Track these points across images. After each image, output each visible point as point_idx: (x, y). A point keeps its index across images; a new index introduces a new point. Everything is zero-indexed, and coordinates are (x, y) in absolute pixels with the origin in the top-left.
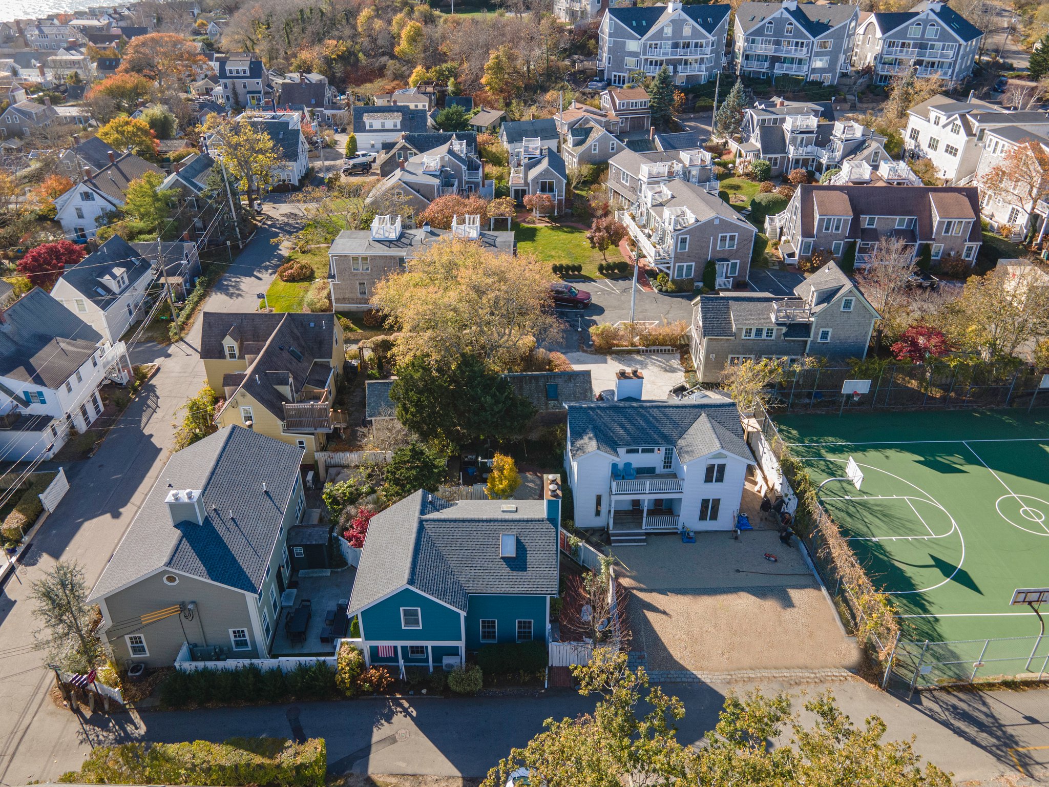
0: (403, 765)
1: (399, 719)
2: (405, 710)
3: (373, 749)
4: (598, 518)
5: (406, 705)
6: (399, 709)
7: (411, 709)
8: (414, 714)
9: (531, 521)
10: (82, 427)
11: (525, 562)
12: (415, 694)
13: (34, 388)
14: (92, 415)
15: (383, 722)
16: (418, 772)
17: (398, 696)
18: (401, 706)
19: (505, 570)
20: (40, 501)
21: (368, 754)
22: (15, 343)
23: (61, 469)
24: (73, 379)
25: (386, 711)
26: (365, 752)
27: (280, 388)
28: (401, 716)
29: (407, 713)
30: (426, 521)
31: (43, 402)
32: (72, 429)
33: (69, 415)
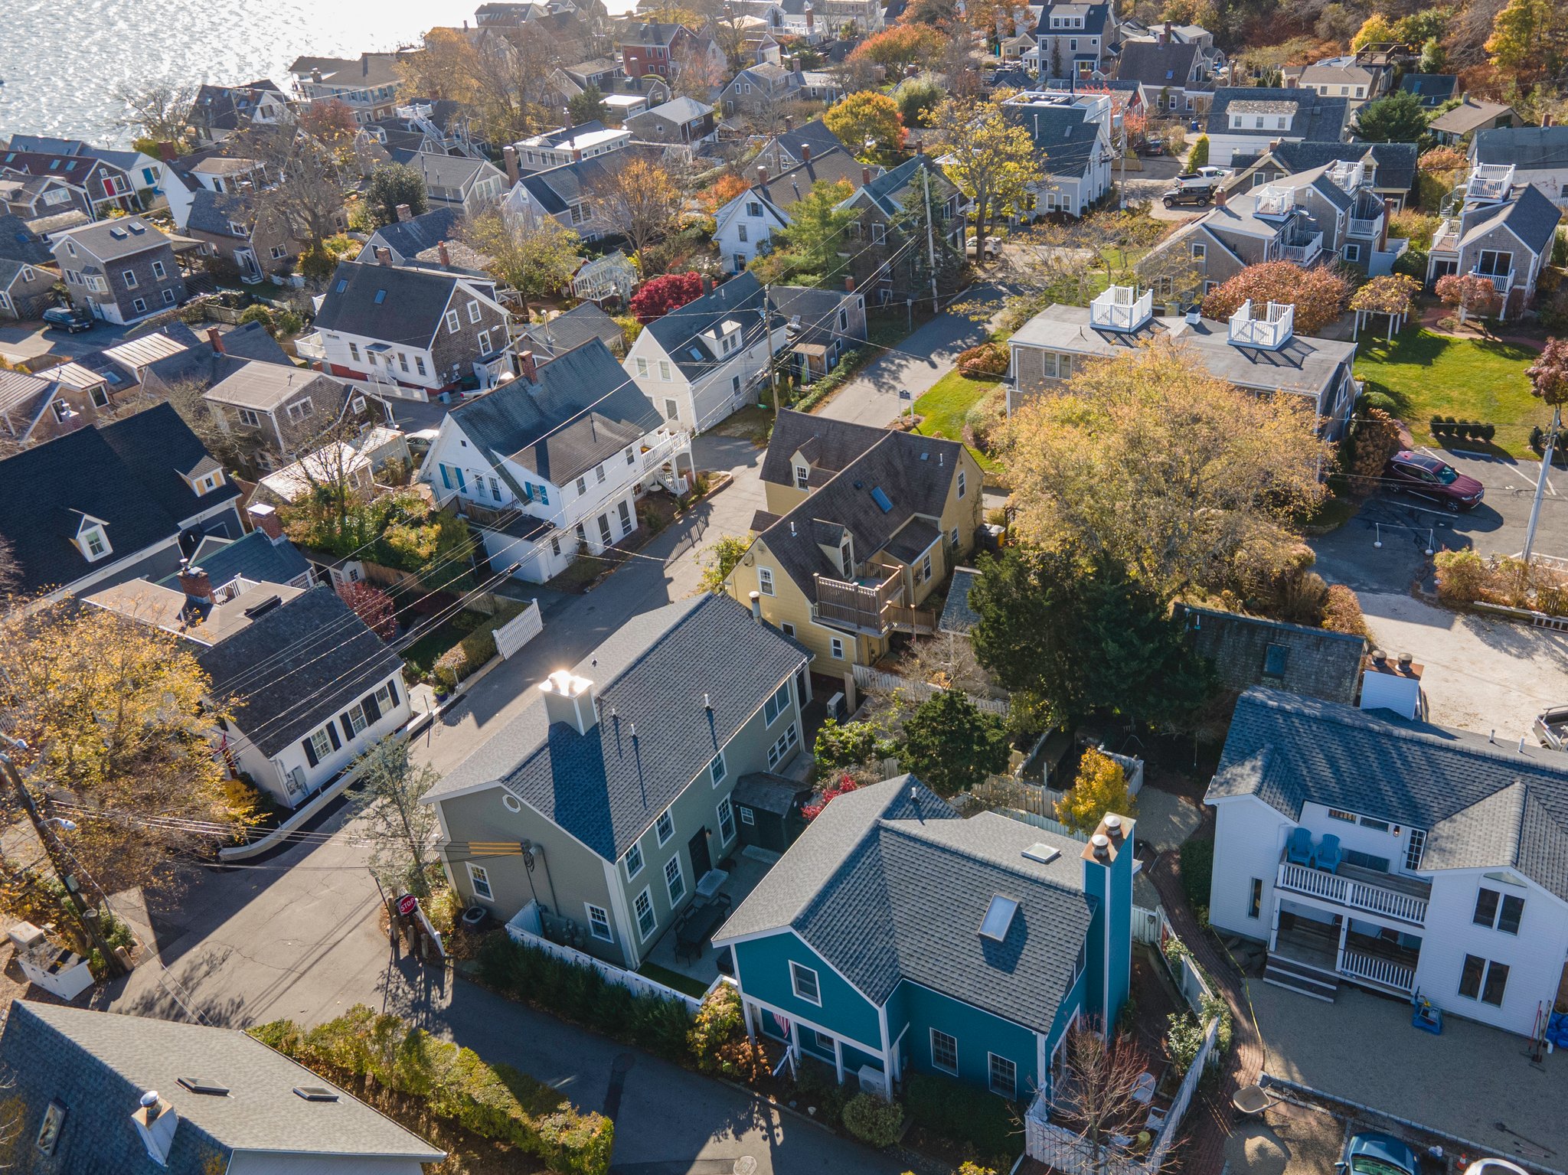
1: (754, 1136)
2: (770, 1128)
3: (697, 1167)
4: (1253, 921)
5: (776, 1119)
6: (762, 1123)
7: (779, 1131)
8: (779, 1140)
9: (1056, 888)
10: (597, 545)
11: (1016, 958)
12: (796, 1109)
13: (537, 480)
14: (616, 533)
15: (729, 1132)
17: (772, 1101)
18: (768, 1118)
19: (979, 960)
20: (493, 639)
22: (541, 413)
23: (535, 600)
24: (590, 477)
25: (742, 1117)
27: (828, 550)
28: (758, 1134)
29: (770, 1136)
30: (887, 830)
31: (546, 502)
32: (583, 547)
33: (580, 528)
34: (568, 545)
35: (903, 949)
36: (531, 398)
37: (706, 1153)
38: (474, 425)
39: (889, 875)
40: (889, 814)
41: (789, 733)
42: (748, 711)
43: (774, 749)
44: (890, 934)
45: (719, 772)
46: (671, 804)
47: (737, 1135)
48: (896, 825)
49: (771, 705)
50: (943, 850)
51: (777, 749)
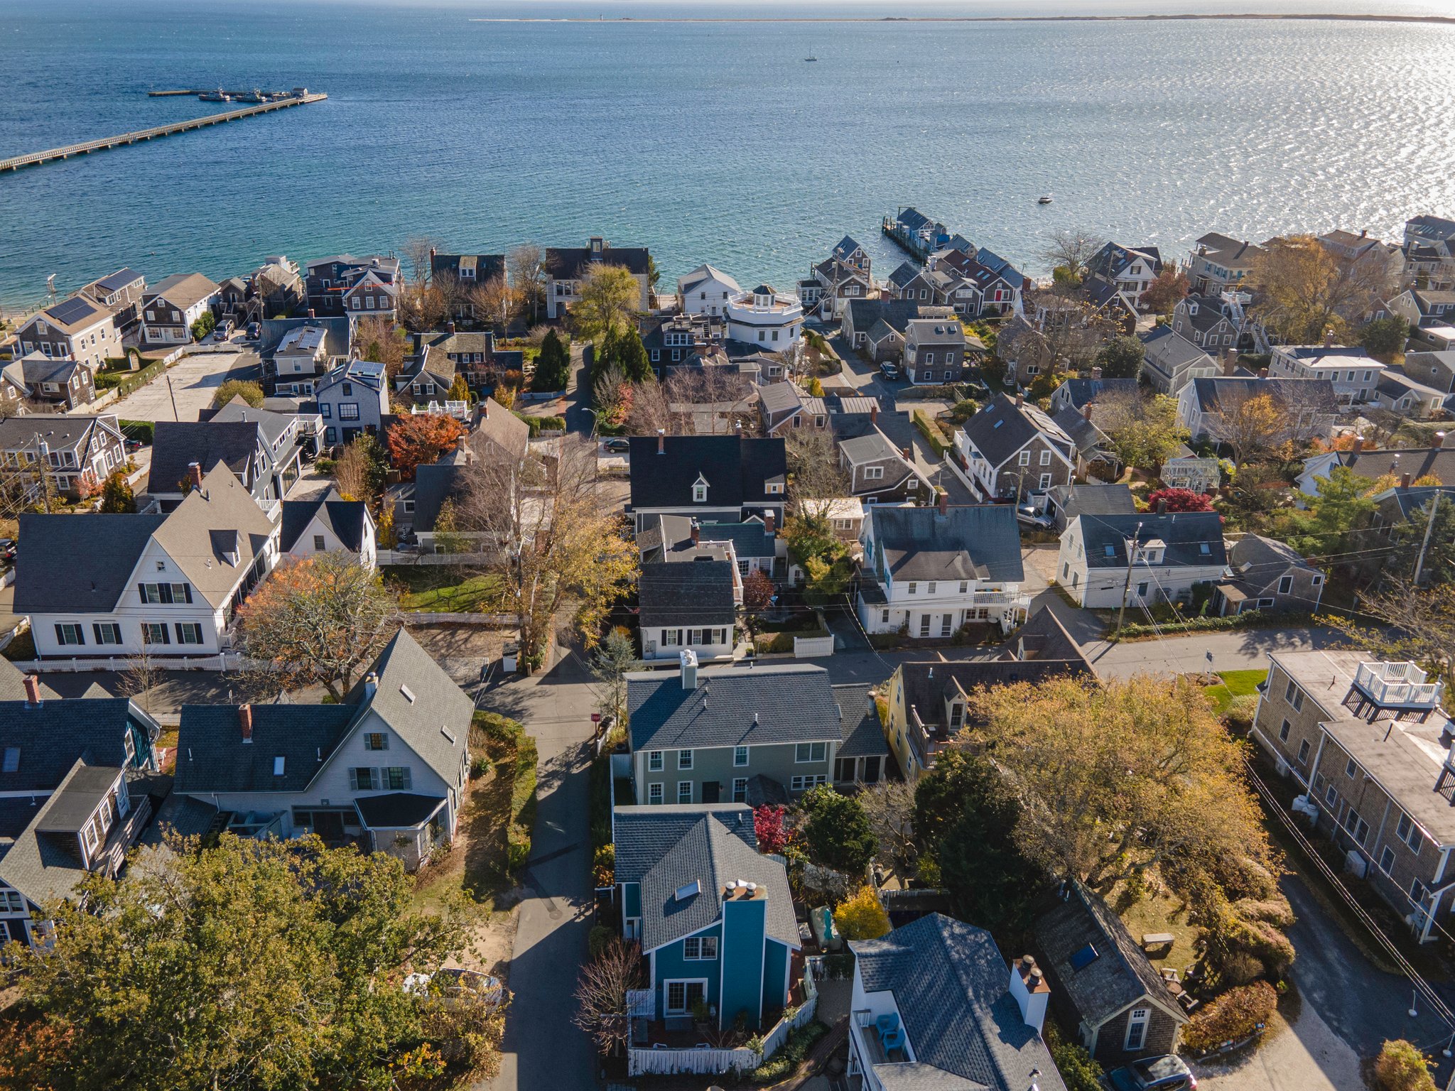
0: (527, 919)
2: (581, 914)
3: (546, 900)
5: (587, 914)
6: (583, 910)
7: (582, 918)
8: (578, 920)
10: (915, 632)
11: (673, 912)
13: (888, 571)
14: (935, 631)
15: (571, 900)
16: (520, 930)
17: (596, 906)
18: (587, 910)
19: (664, 900)
20: (793, 641)
21: (541, 897)
24: (922, 586)
25: (581, 900)
26: (544, 894)
28: (577, 911)
29: (578, 916)
31: (888, 586)
32: (905, 629)
33: (908, 613)
34: (896, 620)
35: (653, 871)
36: (934, 522)
37: (553, 899)
38: (882, 522)
39: (685, 839)
40: (717, 815)
41: (819, 778)
42: (777, 739)
43: (800, 779)
44: (655, 861)
45: (741, 759)
46: (692, 749)
47: (571, 904)
48: (712, 821)
49: (803, 750)
50: (709, 847)
51: (803, 781)
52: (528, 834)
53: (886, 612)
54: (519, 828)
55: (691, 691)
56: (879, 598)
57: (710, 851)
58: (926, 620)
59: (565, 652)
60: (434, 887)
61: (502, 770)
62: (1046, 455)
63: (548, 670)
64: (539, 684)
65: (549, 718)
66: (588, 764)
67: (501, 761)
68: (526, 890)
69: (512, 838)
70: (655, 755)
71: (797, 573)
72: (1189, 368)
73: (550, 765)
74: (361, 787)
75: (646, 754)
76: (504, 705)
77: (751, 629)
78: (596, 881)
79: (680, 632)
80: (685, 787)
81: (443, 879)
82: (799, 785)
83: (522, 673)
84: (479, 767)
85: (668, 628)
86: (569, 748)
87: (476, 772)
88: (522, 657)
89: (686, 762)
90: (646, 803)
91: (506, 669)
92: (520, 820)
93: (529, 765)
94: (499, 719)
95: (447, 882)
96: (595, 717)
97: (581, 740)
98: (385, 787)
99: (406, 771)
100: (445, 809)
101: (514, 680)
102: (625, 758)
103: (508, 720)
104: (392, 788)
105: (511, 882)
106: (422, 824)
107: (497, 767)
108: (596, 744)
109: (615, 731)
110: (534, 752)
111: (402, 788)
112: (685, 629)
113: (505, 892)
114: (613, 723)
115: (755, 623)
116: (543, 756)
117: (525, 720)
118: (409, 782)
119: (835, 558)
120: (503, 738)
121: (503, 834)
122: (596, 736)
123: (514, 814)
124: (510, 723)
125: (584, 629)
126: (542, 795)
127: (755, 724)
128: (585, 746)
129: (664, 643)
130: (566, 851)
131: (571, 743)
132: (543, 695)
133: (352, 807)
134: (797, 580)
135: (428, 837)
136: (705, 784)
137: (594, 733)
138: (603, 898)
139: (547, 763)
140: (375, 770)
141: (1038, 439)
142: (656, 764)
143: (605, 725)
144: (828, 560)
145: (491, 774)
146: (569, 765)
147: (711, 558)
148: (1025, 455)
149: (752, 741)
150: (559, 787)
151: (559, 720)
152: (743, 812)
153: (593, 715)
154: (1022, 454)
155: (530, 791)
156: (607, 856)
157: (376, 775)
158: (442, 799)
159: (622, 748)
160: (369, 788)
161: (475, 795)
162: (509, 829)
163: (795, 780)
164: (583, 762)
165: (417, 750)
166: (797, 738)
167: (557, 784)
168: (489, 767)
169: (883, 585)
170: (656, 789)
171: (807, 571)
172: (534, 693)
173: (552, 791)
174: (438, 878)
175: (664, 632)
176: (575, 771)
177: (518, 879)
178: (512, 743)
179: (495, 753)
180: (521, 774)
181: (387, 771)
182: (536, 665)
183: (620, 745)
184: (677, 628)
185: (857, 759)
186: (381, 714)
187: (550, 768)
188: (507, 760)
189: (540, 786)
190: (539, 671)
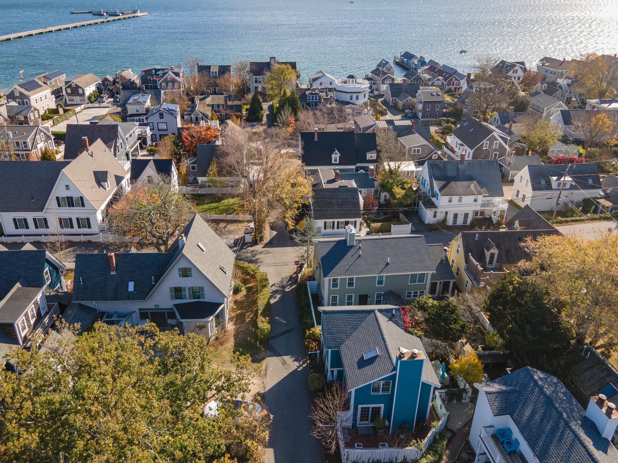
0: (271, 369)
1: (296, 364)
2: (301, 366)
3: (279, 358)
5: (304, 366)
6: (301, 363)
7: (301, 368)
8: (299, 369)
10: (450, 222)
12: (310, 368)
14: (460, 222)
15: (293, 358)
16: (267, 376)
17: (308, 362)
18: (304, 363)
20: (391, 227)
21: (277, 356)
23: (411, 224)
24: (456, 198)
25: (300, 359)
26: (278, 355)
28: (298, 365)
29: (298, 367)
30: (374, 313)
31: (437, 199)
33: (447, 213)
34: (440, 217)
35: (346, 343)
36: (458, 168)
37: (284, 357)
38: (432, 167)
39: (363, 324)
40: (380, 311)
41: (420, 293)
42: (400, 272)
43: (411, 293)
44: (347, 337)
45: (380, 282)
46: (355, 277)
47: (294, 360)
48: (378, 314)
49: (413, 276)
50: (380, 328)
51: (412, 294)
52: (269, 323)
53: (435, 213)
54: (263, 319)
55: (351, 247)
56: (431, 205)
57: (381, 331)
58: (456, 216)
59: (275, 233)
60: (218, 352)
61: (249, 290)
62: (496, 143)
63: (267, 242)
64: (263, 247)
65: (271, 264)
66: (294, 286)
67: (248, 286)
68: (268, 353)
69: (260, 325)
70: (335, 280)
71: (385, 196)
72: (552, 108)
73: (274, 287)
74: (176, 298)
75: (330, 280)
76: (247, 257)
77: (366, 222)
78: (307, 348)
79: (334, 222)
80: (350, 298)
81: (223, 348)
82: (410, 296)
83: (255, 242)
84: (238, 288)
85: (327, 220)
86: (283, 278)
87: (236, 291)
88: (255, 235)
89: (351, 284)
90: (329, 305)
91: (247, 241)
92: (264, 314)
93: (265, 286)
94: (246, 265)
95: (225, 349)
96: (297, 263)
97: (289, 275)
98: (190, 298)
99: (202, 289)
100: (223, 310)
101: (251, 246)
102: (315, 283)
103: (251, 265)
104: (194, 298)
105: (260, 349)
106: (212, 317)
107: (246, 288)
108: (298, 276)
109: (306, 270)
110: (266, 280)
111: (199, 298)
112: (336, 221)
113: (257, 354)
114: (305, 266)
115: (368, 219)
116: (271, 282)
117: (259, 264)
118: (203, 295)
119: (407, 187)
120: (248, 274)
121: (254, 323)
122: (297, 273)
123: (260, 312)
124: (252, 266)
125: (286, 220)
126: (272, 301)
127: (388, 264)
128: (291, 278)
129: (325, 228)
130: (288, 331)
131: (284, 276)
132: (268, 253)
133: (172, 309)
134: (385, 200)
135: (214, 324)
136: (360, 296)
137: (295, 270)
138: (312, 357)
139: (272, 286)
140: (184, 289)
141: (493, 136)
142: (335, 285)
143: (301, 266)
144: (403, 188)
145: (244, 292)
146: (283, 287)
147: (347, 186)
148: (486, 144)
149: (387, 272)
150: (280, 298)
151: (276, 265)
152: (395, 309)
153: (296, 262)
154: (485, 143)
155: (266, 300)
156: (313, 334)
157: (185, 291)
158: (222, 304)
159: (311, 278)
160: (181, 298)
161: (236, 302)
162: (258, 320)
163: (408, 293)
164: (291, 285)
165: (208, 277)
166: (410, 271)
167: (278, 296)
168: (243, 289)
169: (434, 199)
170: (334, 299)
171: (393, 195)
172: (262, 252)
173: (276, 300)
174: (220, 347)
175: (325, 222)
176: (287, 290)
177: (264, 347)
178: (253, 276)
179: (245, 282)
180: (261, 291)
181: (191, 289)
182: (261, 239)
183: (310, 277)
184: (332, 220)
185: (438, 282)
186: (188, 257)
187: (274, 288)
188: (251, 285)
189: (271, 297)
190: (263, 242)
